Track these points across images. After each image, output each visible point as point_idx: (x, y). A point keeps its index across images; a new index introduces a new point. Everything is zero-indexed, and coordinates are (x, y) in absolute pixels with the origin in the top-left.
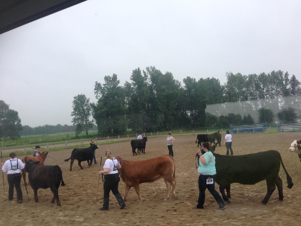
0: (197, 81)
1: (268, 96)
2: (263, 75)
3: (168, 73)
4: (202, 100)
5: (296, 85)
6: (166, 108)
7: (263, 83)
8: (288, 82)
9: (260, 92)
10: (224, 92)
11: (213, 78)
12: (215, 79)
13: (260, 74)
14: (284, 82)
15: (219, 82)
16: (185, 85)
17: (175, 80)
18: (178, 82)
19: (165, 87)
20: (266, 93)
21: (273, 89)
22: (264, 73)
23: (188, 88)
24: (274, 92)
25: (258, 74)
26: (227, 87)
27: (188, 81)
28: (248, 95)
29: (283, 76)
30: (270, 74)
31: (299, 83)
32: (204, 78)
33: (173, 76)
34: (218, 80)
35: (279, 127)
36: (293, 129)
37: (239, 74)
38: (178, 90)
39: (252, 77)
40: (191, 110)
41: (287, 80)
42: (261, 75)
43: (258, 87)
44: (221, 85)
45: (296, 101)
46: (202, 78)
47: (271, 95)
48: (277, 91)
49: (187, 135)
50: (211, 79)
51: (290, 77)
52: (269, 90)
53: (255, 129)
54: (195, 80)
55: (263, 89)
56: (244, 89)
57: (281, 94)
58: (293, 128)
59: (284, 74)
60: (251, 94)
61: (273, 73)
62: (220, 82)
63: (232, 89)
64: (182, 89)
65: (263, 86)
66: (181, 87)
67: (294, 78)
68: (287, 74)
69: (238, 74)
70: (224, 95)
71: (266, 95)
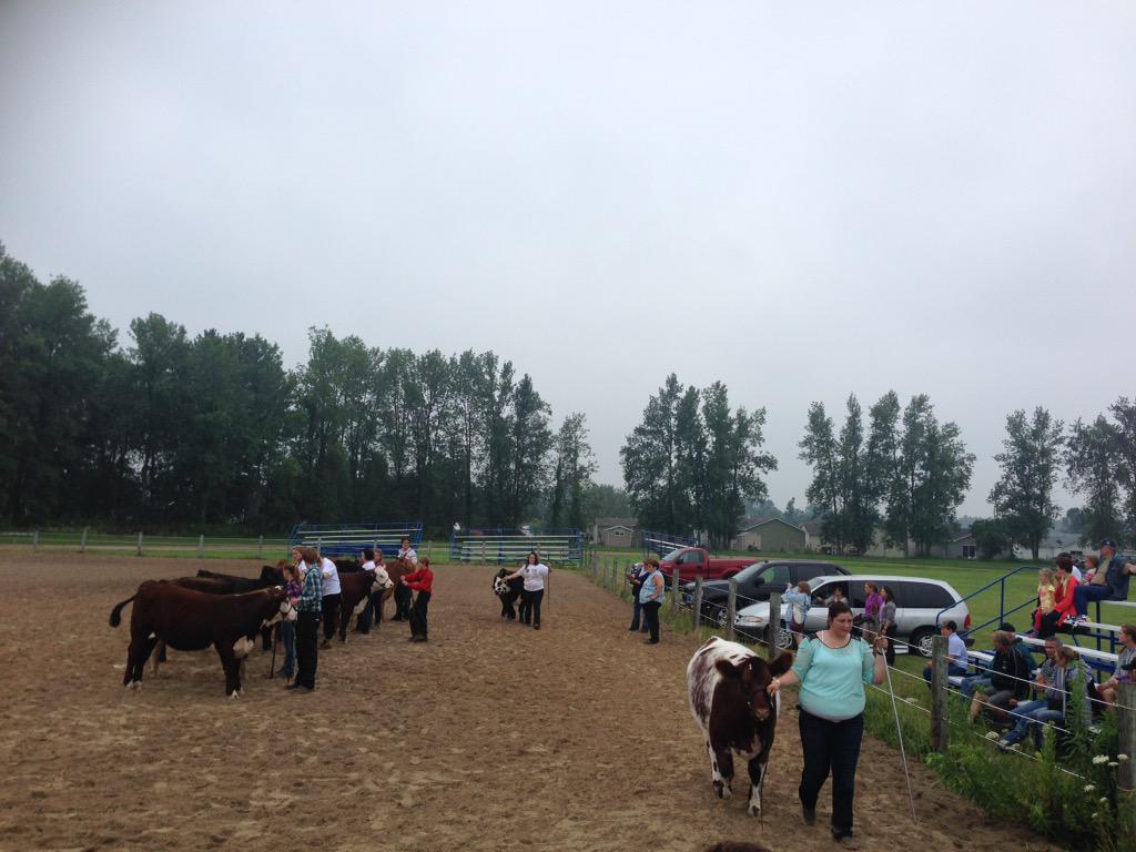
0: (191, 336)
1: (441, 433)
2: (433, 360)
3: (62, 281)
4: (201, 416)
5: (532, 410)
6: (30, 428)
7: (433, 387)
8: (509, 395)
9: (419, 417)
10: (294, 397)
11: (257, 337)
12: (265, 345)
13: (425, 353)
14: (497, 393)
15: (278, 357)
16: (136, 346)
17: (91, 318)
18: (104, 325)
19: (42, 340)
20: (437, 424)
21: (461, 412)
22: (437, 354)
23: (147, 360)
24: (460, 420)
25: (420, 351)
26: (308, 379)
27: (152, 331)
28: (378, 419)
29: (498, 375)
30: (458, 359)
31: (540, 405)
32: (223, 331)
33: (83, 299)
34: (276, 347)
35: (458, 545)
36: (500, 555)
37: (355, 340)
38: (99, 360)
39: (398, 359)
40: (149, 453)
41: (506, 388)
42: (427, 357)
43: (413, 397)
44: (285, 368)
45: (525, 461)
46: (213, 332)
47: (453, 431)
48: (470, 419)
49: (113, 553)
50: (250, 342)
51: (516, 380)
52: (448, 415)
53: (379, 546)
54: (183, 331)
55: (430, 407)
56: (367, 398)
57: (481, 434)
58: (501, 550)
59: (500, 367)
60: (389, 419)
61: (467, 357)
62: (283, 358)
63: (323, 390)
64: (118, 360)
65: (433, 397)
66: (115, 351)
67: (526, 384)
68: (507, 369)
69: (351, 338)
70: (292, 408)
71: (436, 428)
